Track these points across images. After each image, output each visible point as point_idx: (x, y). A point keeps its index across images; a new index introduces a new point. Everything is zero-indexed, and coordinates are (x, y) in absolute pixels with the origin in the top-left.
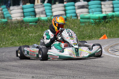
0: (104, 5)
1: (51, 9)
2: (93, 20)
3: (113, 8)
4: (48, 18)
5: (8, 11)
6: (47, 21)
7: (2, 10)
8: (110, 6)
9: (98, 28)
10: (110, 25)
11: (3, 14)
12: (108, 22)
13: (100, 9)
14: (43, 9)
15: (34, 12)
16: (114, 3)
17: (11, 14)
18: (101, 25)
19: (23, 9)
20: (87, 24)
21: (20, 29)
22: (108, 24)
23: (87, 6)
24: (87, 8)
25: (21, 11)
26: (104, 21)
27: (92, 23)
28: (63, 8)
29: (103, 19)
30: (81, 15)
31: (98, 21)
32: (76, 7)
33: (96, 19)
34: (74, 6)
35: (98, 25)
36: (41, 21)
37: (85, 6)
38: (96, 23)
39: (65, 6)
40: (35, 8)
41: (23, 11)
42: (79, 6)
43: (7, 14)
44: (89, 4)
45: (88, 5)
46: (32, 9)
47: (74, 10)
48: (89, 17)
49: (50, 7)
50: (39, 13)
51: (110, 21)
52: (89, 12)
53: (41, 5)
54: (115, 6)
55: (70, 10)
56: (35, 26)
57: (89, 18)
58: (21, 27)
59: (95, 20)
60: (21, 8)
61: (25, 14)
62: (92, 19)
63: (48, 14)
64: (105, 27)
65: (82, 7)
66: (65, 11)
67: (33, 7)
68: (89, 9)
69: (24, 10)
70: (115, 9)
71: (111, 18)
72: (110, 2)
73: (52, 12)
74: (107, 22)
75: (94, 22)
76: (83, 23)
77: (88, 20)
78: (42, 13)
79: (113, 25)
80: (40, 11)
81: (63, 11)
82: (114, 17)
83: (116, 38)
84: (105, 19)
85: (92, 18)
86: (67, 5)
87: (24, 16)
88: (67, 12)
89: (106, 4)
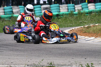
0: (62, 7)
3: (68, 9)
8: (66, 8)
14: (19, 10)
15: (12, 12)
16: (68, 6)
18: (55, 20)
22: (60, 20)
23: (49, 8)
25: (3, 11)
26: (57, 18)
29: (56, 16)
32: (42, 9)
34: (41, 8)
35: (53, 20)
37: (48, 8)
40: (13, 9)
41: (4, 11)
42: (44, 8)
44: (51, 7)
45: (50, 7)
46: (10, 10)
47: (41, 11)
49: (24, 9)
50: (16, 13)
51: (61, 17)
54: (69, 8)
55: (38, 10)
60: (3, 9)
61: (5, 13)
67: (12, 9)
68: (51, 10)
69: (5, 10)
71: (62, 15)
78: (18, 12)
80: (16, 11)
86: (35, 8)
87: (5, 15)
88: (35, 12)
89: (63, 7)
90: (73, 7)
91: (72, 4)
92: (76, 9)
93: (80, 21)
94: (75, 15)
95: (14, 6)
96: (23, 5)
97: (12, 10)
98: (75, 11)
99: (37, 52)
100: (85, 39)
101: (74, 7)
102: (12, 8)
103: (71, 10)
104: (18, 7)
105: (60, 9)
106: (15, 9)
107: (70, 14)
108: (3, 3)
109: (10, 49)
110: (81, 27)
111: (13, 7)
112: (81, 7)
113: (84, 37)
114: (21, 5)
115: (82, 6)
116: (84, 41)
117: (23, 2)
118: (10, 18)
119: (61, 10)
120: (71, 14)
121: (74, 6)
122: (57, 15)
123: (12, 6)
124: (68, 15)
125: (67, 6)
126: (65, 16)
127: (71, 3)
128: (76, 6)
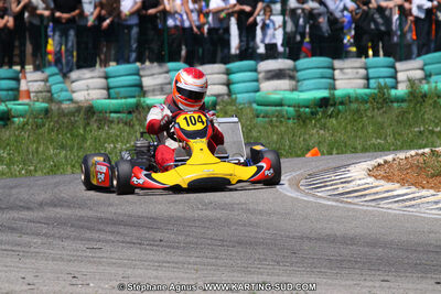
0: (341, 69)
2: (291, 109)
3: (367, 78)
5: (63, 83)
7: (46, 80)
8: (358, 73)
10: (340, 124)
11: (49, 91)
13: (329, 81)
14: (166, 78)
15: (140, 86)
16: (368, 65)
17: (74, 92)
18: (314, 122)
19: (106, 77)
20: (274, 119)
22: (333, 120)
23: (291, 73)
24: (292, 78)
25: (102, 82)
26: (324, 112)
28: (223, 78)
29: (321, 107)
31: (307, 110)
32: (261, 76)
34: (256, 70)
35: (304, 122)
36: (143, 108)
37: (287, 72)
38: (300, 118)
39: (228, 73)
40: (141, 76)
41: (108, 84)
42: (268, 72)
43: (62, 90)
44: (299, 67)
45: (295, 69)
46: (133, 79)
47: (255, 84)
50: (154, 91)
51: (339, 111)
52: (294, 89)
53: (160, 66)
54: (372, 72)
55: (244, 82)
60: (102, 74)
61: (111, 91)
64: (324, 127)
65: (278, 75)
66: (228, 84)
67: (138, 74)
68: (298, 81)
69: (110, 80)
72: (360, 62)
74: (330, 116)
77: (278, 108)
78: (161, 89)
80: (155, 85)
81: (224, 84)
82: (350, 102)
86: (234, 70)
87: (109, 97)
88: (232, 87)
89: (347, 68)
90: (389, 72)
91: (385, 55)
92: (401, 76)
93: (416, 129)
94: (395, 105)
95: (147, 63)
96: (182, 59)
97: (141, 81)
98: (395, 88)
99: (238, 252)
100: (436, 203)
101: (392, 70)
102: (139, 70)
103: (381, 81)
104: (165, 69)
105: (336, 77)
106: (153, 75)
107: (373, 98)
108: (105, 49)
109: (128, 239)
110: (420, 151)
111: (144, 69)
112: (422, 69)
113: (432, 192)
114: (174, 57)
115: (425, 65)
116: (433, 212)
117: (184, 47)
118: (130, 113)
119: (337, 83)
120: (381, 100)
121: (394, 67)
122: (324, 103)
123: (138, 64)
124: (367, 102)
125: (362, 65)
126: (354, 106)
127: (381, 53)
128: (399, 65)
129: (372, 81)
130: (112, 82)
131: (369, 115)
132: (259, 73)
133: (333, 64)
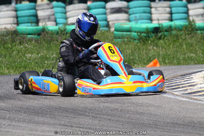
0: (156, 8)
1: (65, 13)
2: (136, 34)
3: (171, 13)
4: (59, 29)
6: (57, 33)
8: (165, 10)
9: (145, 47)
10: (165, 43)
12: (162, 37)
13: (149, 15)
14: (51, 11)
15: (36, 16)
16: (172, 6)
18: (150, 42)
19: (16, 10)
21: (11, 45)
22: (161, 41)
23: (126, 10)
24: (126, 12)
25: (14, 13)
26: (156, 36)
27: (135, 38)
29: (153, 33)
30: (116, 24)
31: (145, 35)
32: (108, 11)
33: (141, 32)
34: (105, 8)
36: (47, 32)
37: (123, 9)
38: (140, 39)
39: (89, 9)
40: (37, 10)
41: (17, 14)
42: (112, 9)
44: (130, 6)
45: (128, 8)
46: (32, 12)
47: (104, 16)
48: (130, 28)
49: (63, 9)
50: (44, 19)
51: (165, 36)
52: (129, 20)
53: (48, 4)
54: (174, 10)
56: (37, 41)
57: (129, 30)
58: (13, 41)
59: (139, 34)
60: (13, 9)
61: (19, 19)
62: (135, 32)
63: (59, 20)
64: (157, 46)
65: (118, 11)
67: (34, 8)
68: (130, 15)
69: (18, 12)
70: (174, 16)
71: (166, 31)
72: (167, 4)
73: (66, 18)
74: (160, 38)
75: (137, 37)
76: (119, 38)
77: (128, 33)
78: (49, 18)
79: (170, 44)
80: (45, 16)
82: (172, 30)
83: (175, 65)
84: (157, 33)
85: (134, 30)
86: (92, 7)
89: (159, 7)
90: (184, 9)
92: (191, 12)
97: (36, 13)
101: (186, 9)
104: (51, 6)
105: (152, 12)
106: (43, 9)
111: (38, 6)
112: (203, 8)
118: (39, 34)
119: (153, 16)
121: (186, 7)
125: (168, 5)
128: (190, 6)
129: (173, 15)
130: (20, 13)
131: (183, 38)
132: (107, 9)
133: (150, 4)
